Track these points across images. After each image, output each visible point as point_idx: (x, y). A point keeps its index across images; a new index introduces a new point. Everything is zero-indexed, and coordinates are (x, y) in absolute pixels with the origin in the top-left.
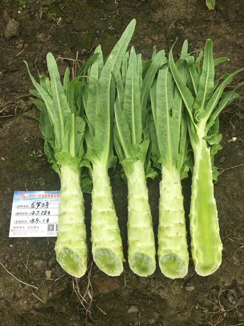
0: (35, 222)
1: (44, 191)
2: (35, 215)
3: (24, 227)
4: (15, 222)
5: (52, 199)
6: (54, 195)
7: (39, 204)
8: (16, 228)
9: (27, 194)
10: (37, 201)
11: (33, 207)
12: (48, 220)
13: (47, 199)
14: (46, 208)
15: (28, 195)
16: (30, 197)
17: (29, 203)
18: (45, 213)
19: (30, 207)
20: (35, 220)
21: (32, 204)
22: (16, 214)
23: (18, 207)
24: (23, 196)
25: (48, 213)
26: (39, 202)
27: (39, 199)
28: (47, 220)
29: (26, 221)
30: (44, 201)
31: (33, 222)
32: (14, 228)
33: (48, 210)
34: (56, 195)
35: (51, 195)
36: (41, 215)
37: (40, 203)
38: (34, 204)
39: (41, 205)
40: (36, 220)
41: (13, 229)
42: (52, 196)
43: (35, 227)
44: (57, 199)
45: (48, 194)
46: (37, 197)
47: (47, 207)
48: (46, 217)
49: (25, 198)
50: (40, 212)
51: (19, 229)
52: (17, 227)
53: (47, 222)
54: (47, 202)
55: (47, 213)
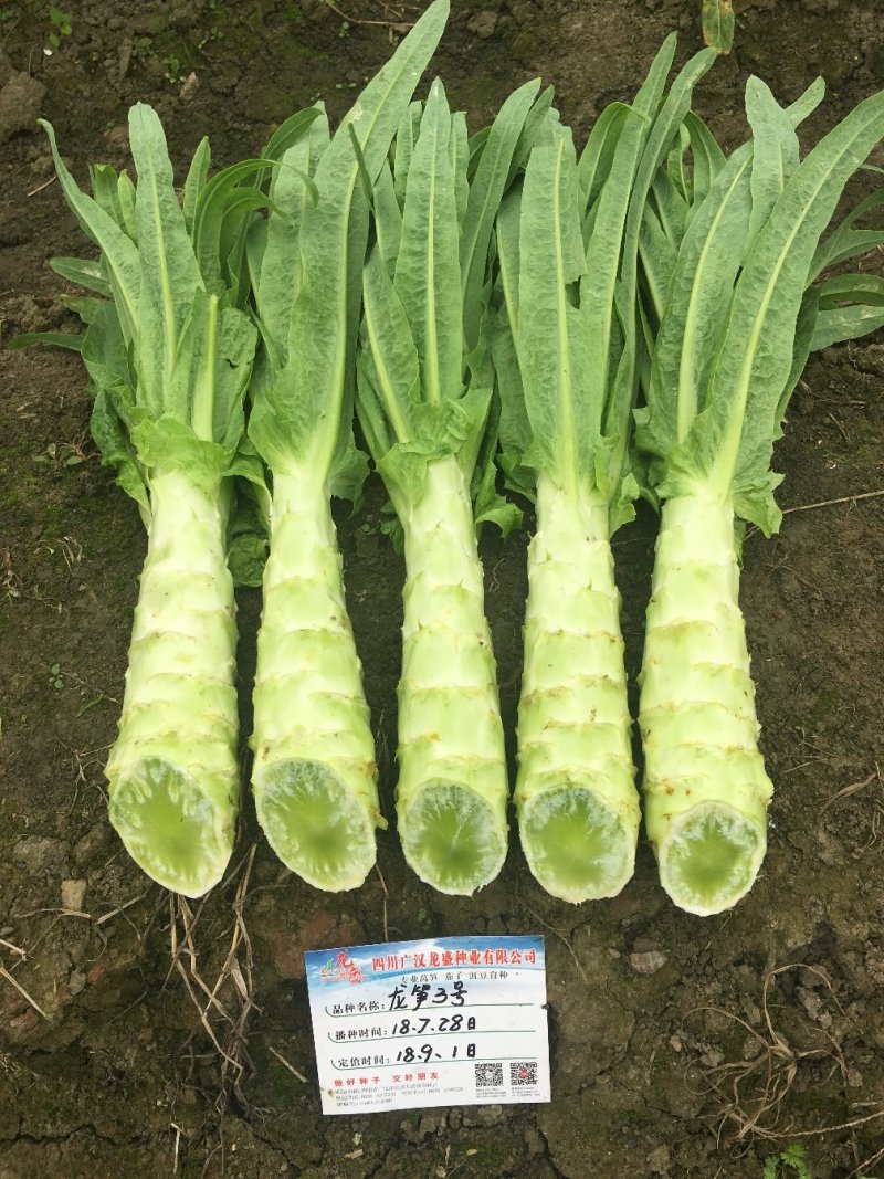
0: (420, 1057)
1: (432, 941)
2: (411, 1032)
3: (376, 1079)
4: (338, 1065)
5: (479, 971)
6: (482, 954)
7: (421, 994)
8: (344, 1083)
9: (362, 961)
10: (414, 979)
11: (399, 1003)
12: (471, 1050)
13: (454, 972)
14: (456, 1005)
15: (370, 961)
16: (378, 967)
17: (380, 991)
18: (457, 1023)
19: (387, 1007)
20: (417, 1052)
21: (394, 995)
22: (335, 1039)
23: (337, 1011)
24: (346, 966)
25: (469, 1023)
26: (420, 984)
27: (418, 975)
28: (469, 1050)
29: (380, 1060)
30: (441, 978)
31: (410, 1057)
32: (338, 1083)
33: (466, 1013)
34: (494, 955)
35: (469, 954)
36: (437, 1031)
37: (427, 987)
38: (401, 995)
39: (431, 994)
40: (422, 1050)
41: (334, 1088)
42: (474, 959)
43: (422, 1076)
44: (498, 971)
45: (453, 952)
46: (409, 965)
47: (459, 1001)
48: (462, 1039)
49: (356, 976)
50: (435, 1023)
51: (357, 1085)
52: (350, 1082)
53: (469, 1055)
54: (456, 984)
55: (464, 1024)
